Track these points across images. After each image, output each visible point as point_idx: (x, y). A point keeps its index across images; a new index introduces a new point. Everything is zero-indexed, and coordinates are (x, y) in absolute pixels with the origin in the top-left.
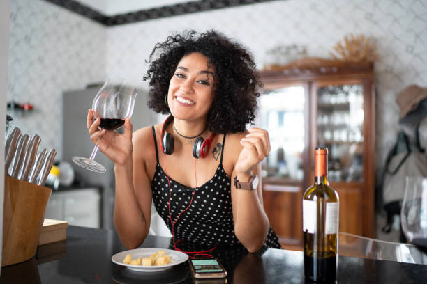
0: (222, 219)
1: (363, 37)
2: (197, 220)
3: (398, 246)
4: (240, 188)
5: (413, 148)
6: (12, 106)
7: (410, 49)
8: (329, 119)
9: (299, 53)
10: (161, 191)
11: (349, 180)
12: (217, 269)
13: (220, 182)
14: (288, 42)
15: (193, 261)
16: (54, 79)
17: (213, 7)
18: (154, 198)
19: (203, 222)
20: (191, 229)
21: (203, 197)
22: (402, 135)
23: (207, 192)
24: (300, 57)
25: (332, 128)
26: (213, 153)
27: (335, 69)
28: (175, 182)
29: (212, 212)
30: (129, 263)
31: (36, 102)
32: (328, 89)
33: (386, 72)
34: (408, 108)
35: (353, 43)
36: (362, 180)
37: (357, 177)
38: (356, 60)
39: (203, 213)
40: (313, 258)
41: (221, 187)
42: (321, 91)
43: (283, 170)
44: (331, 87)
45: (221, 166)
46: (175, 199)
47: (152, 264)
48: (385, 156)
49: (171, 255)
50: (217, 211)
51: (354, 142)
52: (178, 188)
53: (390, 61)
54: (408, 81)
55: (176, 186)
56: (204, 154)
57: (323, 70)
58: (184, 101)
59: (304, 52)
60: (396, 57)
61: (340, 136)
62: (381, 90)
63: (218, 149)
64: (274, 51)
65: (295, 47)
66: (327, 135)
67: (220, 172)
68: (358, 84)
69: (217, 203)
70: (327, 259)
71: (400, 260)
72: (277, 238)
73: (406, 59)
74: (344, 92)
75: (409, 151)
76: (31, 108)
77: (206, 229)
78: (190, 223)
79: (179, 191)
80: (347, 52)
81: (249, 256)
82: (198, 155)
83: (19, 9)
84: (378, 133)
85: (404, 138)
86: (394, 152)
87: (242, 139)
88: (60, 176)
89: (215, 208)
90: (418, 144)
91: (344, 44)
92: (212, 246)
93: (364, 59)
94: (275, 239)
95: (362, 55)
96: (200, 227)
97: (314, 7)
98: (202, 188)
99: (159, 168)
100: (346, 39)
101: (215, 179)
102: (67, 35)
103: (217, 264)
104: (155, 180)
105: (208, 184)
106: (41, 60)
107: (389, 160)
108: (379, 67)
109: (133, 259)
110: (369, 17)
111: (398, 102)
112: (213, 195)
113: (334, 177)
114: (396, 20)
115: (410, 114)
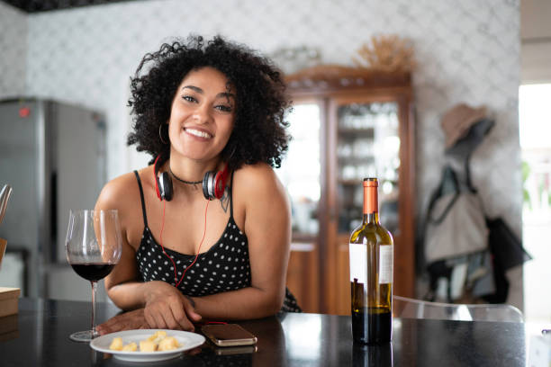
5: (463, 188)
7: (457, 56)
8: (352, 148)
9: (311, 58)
22: (448, 171)
24: (312, 64)
25: (356, 161)
27: (360, 82)
30: (119, 350)
32: (349, 107)
33: (426, 86)
34: (456, 135)
35: (384, 45)
36: (397, 233)
38: (389, 69)
42: (341, 112)
44: (354, 106)
47: (156, 349)
48: (426, 199)
53: (431, 71)
54: (455, 99)
57: (345, 82)
58: (200, 134)
59: (318, 57)
60: (439, 66)
61: (367, 172)
62: (419, 110)
65: (304, 49)
66: (349, 172)
68: (391, 101)
73: (452, 69)
74: (371, 112)
75: (458, 193)
80: (376, 59)
84: (418, 168)
85: (450, 175)
86: (438, 194)
90: (469, 182)
91: (371, 47)
93: (399, 68)
95: (396, 62)
100: (374, 40)
104: (144, 248)
107: (432, 205)
108: (418, 79)
109: (125, 344)
111: (443, 126)
114: (438, 16)
115: (459, 142)
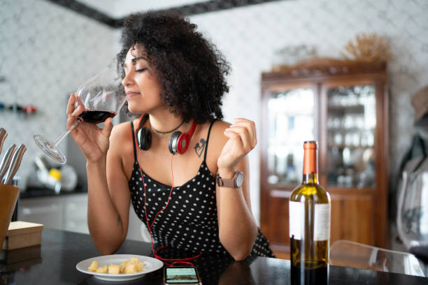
0: (206, 221)
1: (375, 36)
2: (179, 222)
3: (406, 255)
4: (223, 185)
6: (15, 109)
7: (426, 48)
8: (340, 122)
9: (308, 53)
10: (139, 191)
11: (361, 185)
12: (192, 279)
13: (203, 181)
14: (297, 42)
15: (168, 270)
16: (58, 81)
17: (221, 7)
18: (133, 199)
19: (185, 225)
20: (173, 233)
21: (185, 197)
22: (417, 138)
23: (189, 191)
25: (344, 132)
26: (196, 148)
27: (345, 70)
28: (154, 181)
29: (195, 213)
30: (95, 271)
31: (39, 104)
32: (338, 90)
33: (401, 72)
35: (364, 42)
36: (374, 186)
37: (369, 183)
38: (368, 59)
39: (185, 214)
40: (300, 269)
41: (204, 186)
42: (332, 93)
43: (292, 176)
44: (341, 88)
45: (204, 163)
46: (155, 199)
47: (120, 272)
48: (399, 160)
49: (145, 262)
50: (201, 212)
51: (367, 147)
52: (158, 187)
53: (404, 61)
55: (155, 185)
56: (181, 150)
57: (333, 70)
59: (314, 52)
60: (411, 57)
61: (352, 139)
62: (395, 91)
63: (201, 145)
64: (282, 52)
65: (304, 47)
66: (338, 139)
67: (203, 170)
68: (370, 85)
69: (200, 203)
70: (316, 270)
71: (408, 273)
72: (268, 245)
73: (422, 59)
74: (355, 94)
76: (34, 111)
77: (190, 233)
78: (171, 227)
79: (159, 190)
80: (358, 52)
81: (235, 265)
82: (174, 150)
83: (23, 10)
84: (392, 137)
86: (409, 156)
87: (227, 130)
88: (62, 180)
89: (198, 208)
91: (355, 43)
92: (197, 252)
93: (377, 58)
94: (265, 244)
95: (374, 54)
96: (183, 231)
97: (324, 6)
98: (184, 187)
99: (137, 166)
100: (358, 38)
101: (198, 178)
102: (73, 37)
103: (195, 274)
104: (133, 179)
105: (190, 182)
106: (45, 62)
108: (393, 67)
109: (99, 266)
110: (382, 15)
111: (413, 103)
112: (196, 194)
113: (345, 183)
114: (411, 18)
